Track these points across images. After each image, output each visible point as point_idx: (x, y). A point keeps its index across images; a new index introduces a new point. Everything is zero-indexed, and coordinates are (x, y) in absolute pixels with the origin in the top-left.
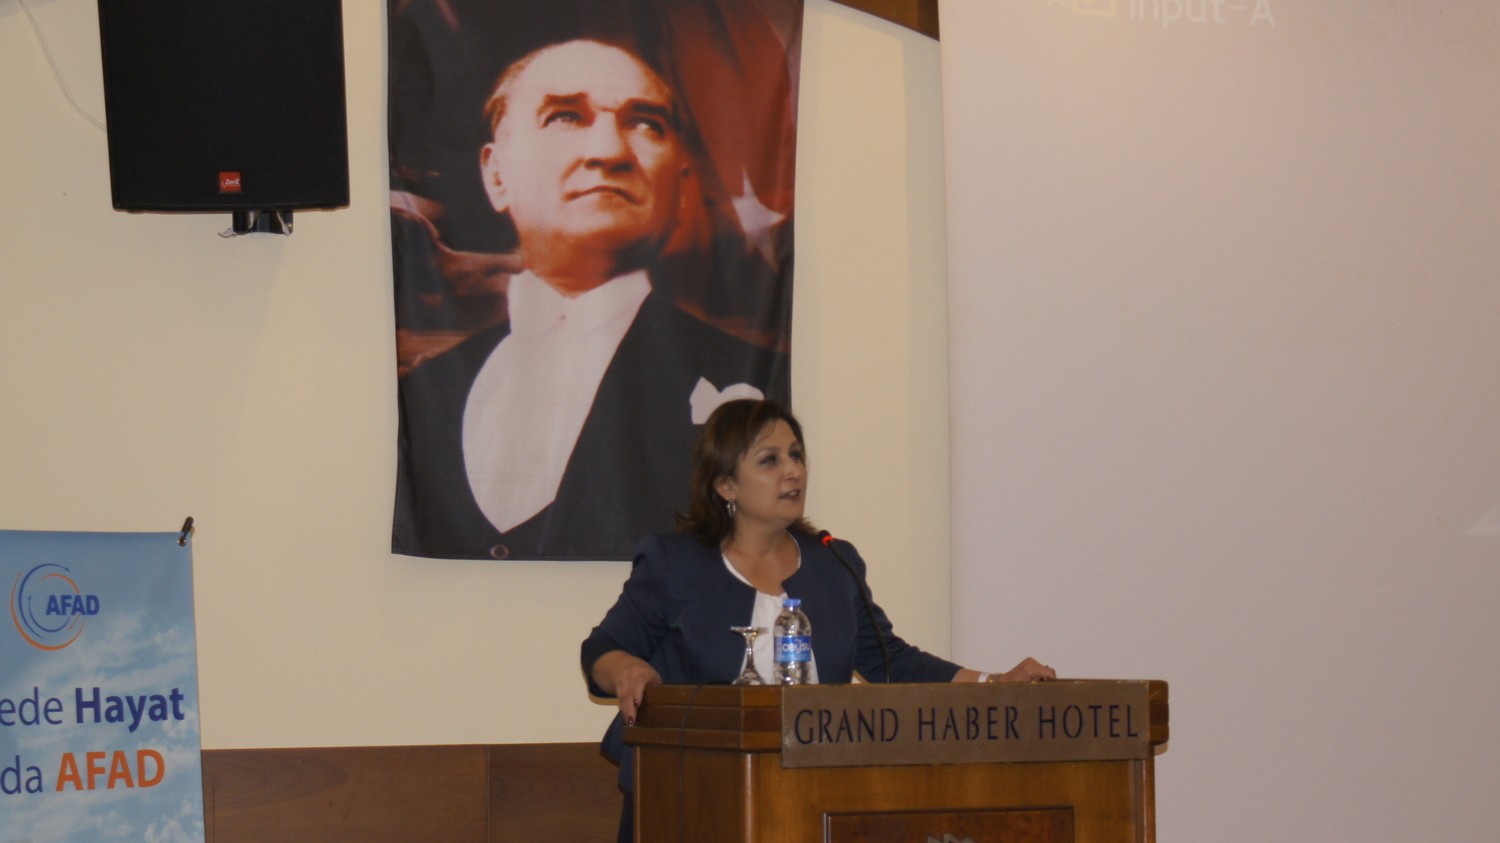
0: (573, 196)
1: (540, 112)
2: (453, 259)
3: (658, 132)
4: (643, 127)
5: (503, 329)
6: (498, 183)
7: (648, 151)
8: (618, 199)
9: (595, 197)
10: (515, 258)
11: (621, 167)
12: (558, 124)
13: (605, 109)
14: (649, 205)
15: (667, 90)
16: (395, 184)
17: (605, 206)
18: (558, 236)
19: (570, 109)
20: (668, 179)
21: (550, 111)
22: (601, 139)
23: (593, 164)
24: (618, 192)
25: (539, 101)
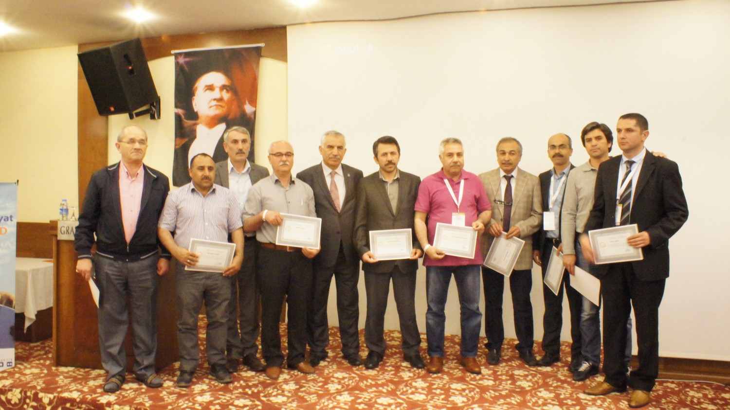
0: (211, 107)
1: (204, 89)
2: (187, 123)
3: (228, 91)
4: (225, 90)
5: (195, 137)
6: (196, 105)
7: (226, 96)
8: (219, 107)
9: (215, 107)
10: (198, 121)
11: (221, 100)
12: (208, 91)
13: (217, 87)
14: (226, 107)
15: (230, 82)
16: (176, 107)
17: (216, 109)
18: (208, 116)
19: (210, 88)
20: (230, 102)
21: (206, 88)
22: (216, 94)
23: (215, 99)
24: (220, 105)
25: (204, 86)
